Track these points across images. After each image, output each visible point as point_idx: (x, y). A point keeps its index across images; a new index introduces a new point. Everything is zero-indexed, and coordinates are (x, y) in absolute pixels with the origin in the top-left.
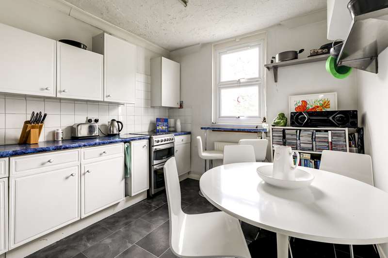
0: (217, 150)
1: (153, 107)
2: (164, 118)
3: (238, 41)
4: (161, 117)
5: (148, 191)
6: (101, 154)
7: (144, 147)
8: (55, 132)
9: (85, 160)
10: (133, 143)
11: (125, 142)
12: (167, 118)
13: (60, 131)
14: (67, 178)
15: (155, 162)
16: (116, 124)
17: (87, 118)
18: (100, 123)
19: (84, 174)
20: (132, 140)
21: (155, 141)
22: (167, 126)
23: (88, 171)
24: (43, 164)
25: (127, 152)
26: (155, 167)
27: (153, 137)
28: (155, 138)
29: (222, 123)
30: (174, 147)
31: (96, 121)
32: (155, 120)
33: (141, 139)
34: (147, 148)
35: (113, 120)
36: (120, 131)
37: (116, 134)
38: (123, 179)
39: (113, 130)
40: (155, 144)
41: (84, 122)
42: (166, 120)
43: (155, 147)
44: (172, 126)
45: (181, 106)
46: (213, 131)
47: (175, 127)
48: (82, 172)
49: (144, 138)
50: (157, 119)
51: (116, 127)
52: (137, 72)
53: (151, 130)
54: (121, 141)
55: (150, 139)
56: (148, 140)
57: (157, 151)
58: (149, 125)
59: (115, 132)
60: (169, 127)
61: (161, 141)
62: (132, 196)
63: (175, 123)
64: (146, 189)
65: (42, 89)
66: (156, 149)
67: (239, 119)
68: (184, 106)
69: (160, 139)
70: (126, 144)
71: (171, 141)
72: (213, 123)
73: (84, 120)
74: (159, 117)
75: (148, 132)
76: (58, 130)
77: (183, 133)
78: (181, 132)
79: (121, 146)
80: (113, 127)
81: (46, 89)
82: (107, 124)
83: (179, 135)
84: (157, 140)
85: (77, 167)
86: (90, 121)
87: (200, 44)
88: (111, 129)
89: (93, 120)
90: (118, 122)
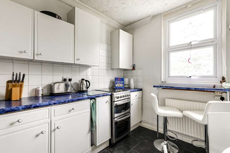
0: (168, 106)
1: (112, 69)
2: (120, 77)
3: (190, 7)
4: (118, 77)
5: (110, 140)
6: (70, 111)
7: (106, 103)
8: (37, 89)
9: (55, 117)
10: (97, 99)
11: (91, 99)
12: (122, 77)
13: (40, 89)
14: (37, 136)
15: (116, 115)
16: (85, 82)
17: (63, 77)
18: (72, 82)
19: (54, 130)
20: (97, 97)
21: (116, 97)
22: (123, 84)
23: (58, 128)
24: (12, 124)
25: (93, 108)
26: (116, 119)
27: (114, 93)
28: (116, 95)
29: (171, 82)
30: (130, 102)
31: (70, 80)
32: (114, 79)
33: (104, 96)
34: (109, 103)
35: (83, 79)
36: (88, 88)
37: (85, 91)
38: (89, 132)
39: (83, 87)
40: (116, 100)
41: (61, 81)
42: (122, 79)
43: (115, 103)
44: (126, 84)
45: (134, 68)
46: (163, 88)
47: (129, 84)
48: (53, 129)
49: (106, 95)
50: (115, 78)
51: (84, 85)
52: (101, 42)
53: (111, 87)
54: (88, 98)
55: (111, 96)
56: (110, 97)
57: (117, 106)
58: (109, 83)
59: (84, 89)
60: (125, 85)
61: (120, 98)
62: (97, 146)
63: (129, 82)
64: (108, 139)
65: (21, 52)
66: (116, 104)
67: (191, 78)
68: (136, 68)
69: (119, 96)
70: (92, 100)
71: (128, 97)
72: (162, 82)
73: (60, 80)
74: (117, 77)
75: (109, 88)
76: (39, 88)
77: (136, 90)
78: (134, 88)
79: (88, 103)
80: (82, 85)
81: (25, 52)
82: (78, 82)
83: (134, 91)
84: (117, 96)
85: (47, 125)
86: (65, 80)
87: (151, 16)
88: (81, 86)
89: (67, 79)
90: (86, 81)
